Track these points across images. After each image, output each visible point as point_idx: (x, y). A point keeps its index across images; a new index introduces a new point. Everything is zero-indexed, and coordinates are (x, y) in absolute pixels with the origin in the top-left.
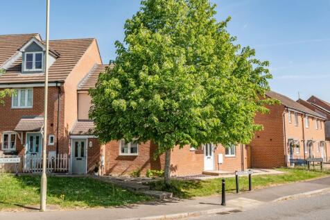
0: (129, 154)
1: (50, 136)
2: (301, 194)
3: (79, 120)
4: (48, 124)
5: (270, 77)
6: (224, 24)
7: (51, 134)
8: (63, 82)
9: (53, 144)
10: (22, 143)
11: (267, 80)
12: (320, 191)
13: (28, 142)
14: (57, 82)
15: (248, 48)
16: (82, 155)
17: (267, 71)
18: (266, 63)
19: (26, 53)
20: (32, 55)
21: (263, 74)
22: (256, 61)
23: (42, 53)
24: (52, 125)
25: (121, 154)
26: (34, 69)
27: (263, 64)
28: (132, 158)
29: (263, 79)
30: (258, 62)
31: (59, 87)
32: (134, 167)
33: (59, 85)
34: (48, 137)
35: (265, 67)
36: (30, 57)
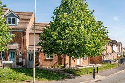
0: (50, 59)
1: (20, 52)
2: (115, 73)
3: (29, 45)
4: (19, 47)
5: (108, 32)
6: (92, 13)
7: (20, 51)
8: (26, 30)
9: (21, 55)
10: (7, 54)
11: (107, 33)
12: (120, 72)
13: (10, 54)
14: (23, 30)
15: (100, 22)
16: (32, 59)
17: (107, 30)
18: (106, 27)
19: (8, 17)
20: (11, 18)
21: (105, 31)
22: (103, 26)
23: (15, 17)
24: (21, 47)
25: (47, 59)
26: (12, 24)
27: (105, 28)
28: (51, 60)
29: (105, 33)
30: (103, 27)
31: (24, 32)
32: (52, 64)
33: (24, 31)
34: (19, 52)
35: (106, 29)
36: (10, 19)
